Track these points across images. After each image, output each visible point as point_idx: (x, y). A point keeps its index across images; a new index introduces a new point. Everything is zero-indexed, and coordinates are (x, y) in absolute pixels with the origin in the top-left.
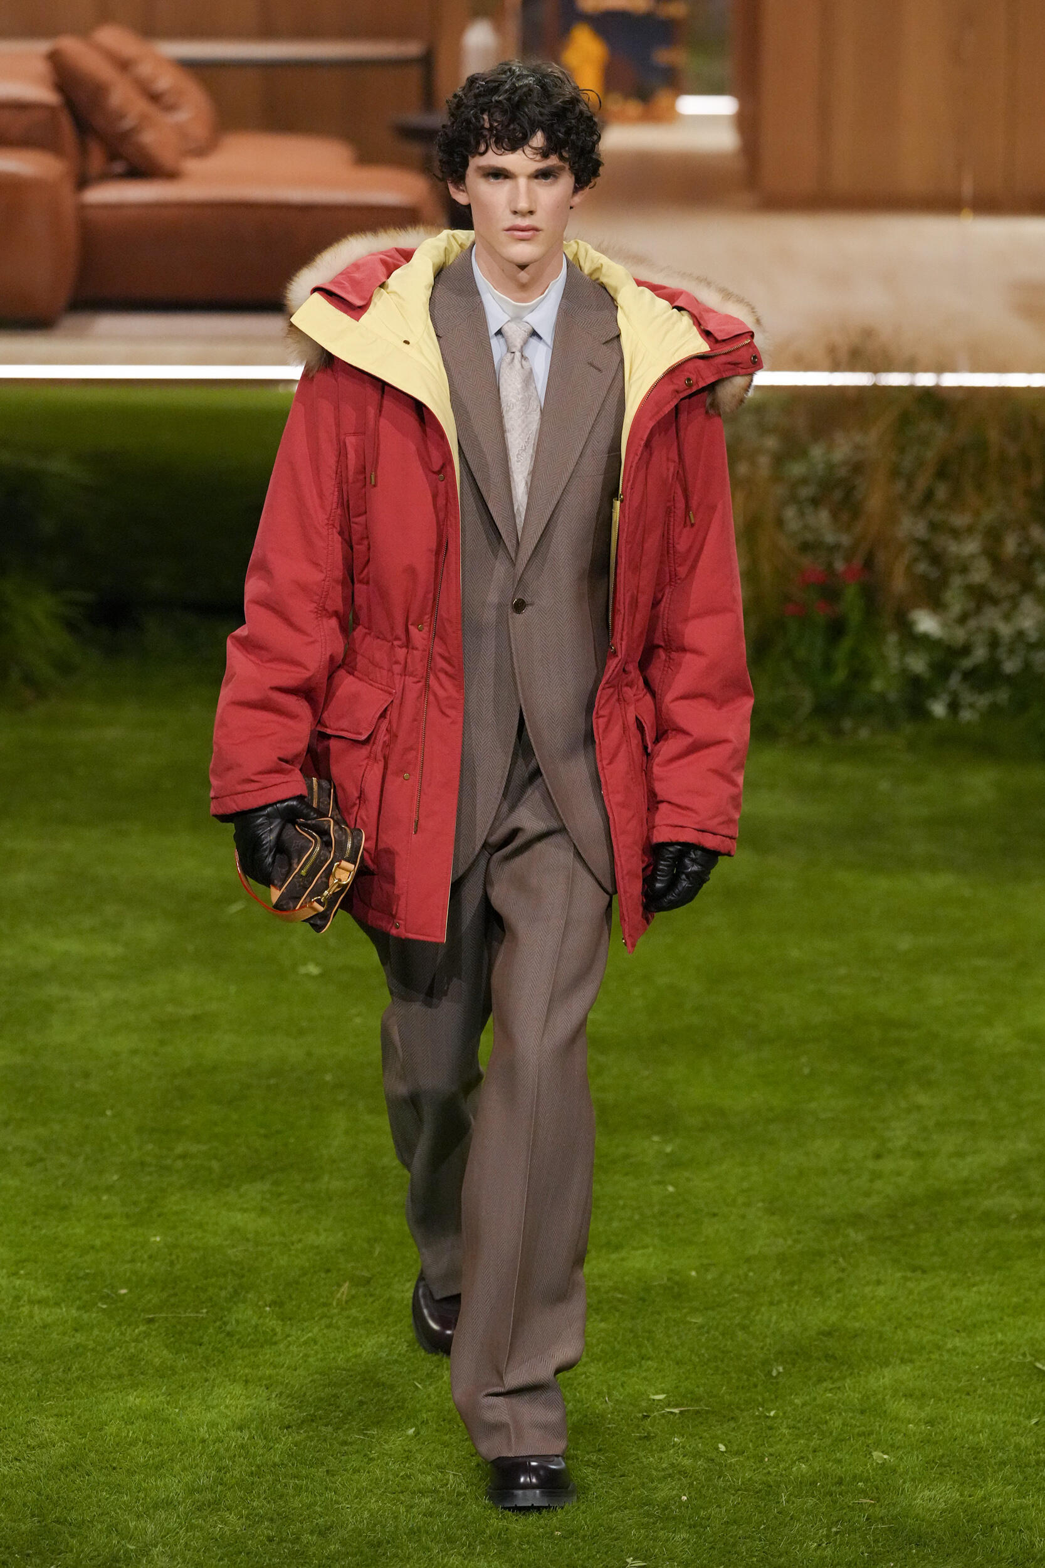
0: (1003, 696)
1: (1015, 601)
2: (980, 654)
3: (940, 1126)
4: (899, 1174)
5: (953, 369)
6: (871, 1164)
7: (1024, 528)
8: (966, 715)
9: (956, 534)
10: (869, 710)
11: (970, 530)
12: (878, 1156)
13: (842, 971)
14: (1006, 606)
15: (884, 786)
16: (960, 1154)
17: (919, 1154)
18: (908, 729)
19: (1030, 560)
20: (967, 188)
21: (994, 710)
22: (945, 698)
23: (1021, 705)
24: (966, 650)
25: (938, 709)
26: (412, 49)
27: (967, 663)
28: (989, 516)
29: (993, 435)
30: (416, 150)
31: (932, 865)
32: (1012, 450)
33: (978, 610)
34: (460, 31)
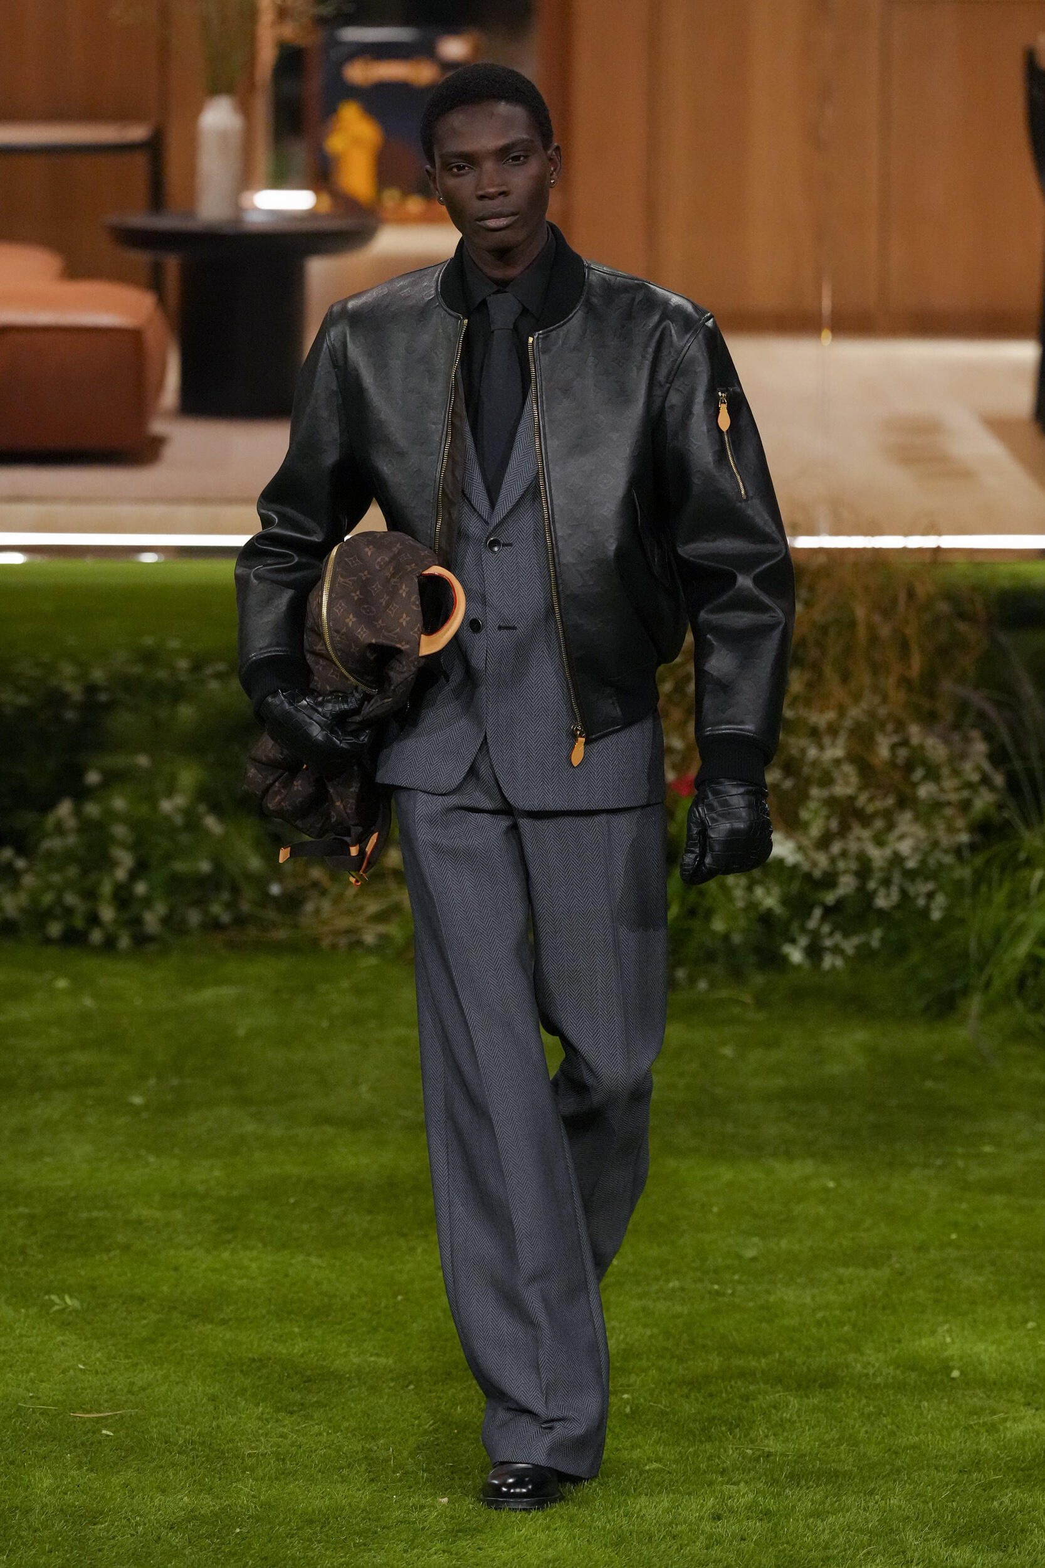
0: (876, 937)
1: (889, 817)
2: (847, 884)
3: (795, 1478)
4: (743, 1539)
5: (812, 532)
6: (707, 1525)
7: (900, 726)
8: (828, 961)
9: (814, 733)
10: (710, 957)
11: (833, 730)
12: (717, 1517)
13: (674, 1284)
14: (879, 824)
15: (728, 1051)
16: (818, 1514)
17: (767, 1513)
18: (758, 980)
19: (909, 767)
20: (826, 304)
21: (865, 954)
22: (803, 941)
23: (898, 950)
24: (829, 880)
25: (796, 955)
26: (137, 133)
27: (830, 898)
28: (855, 713)
29: (860, 612)
30: (141, 258)
31: (787, 1151)
32: (885, 631)
33: (844, 830)
34: (196, 111)
